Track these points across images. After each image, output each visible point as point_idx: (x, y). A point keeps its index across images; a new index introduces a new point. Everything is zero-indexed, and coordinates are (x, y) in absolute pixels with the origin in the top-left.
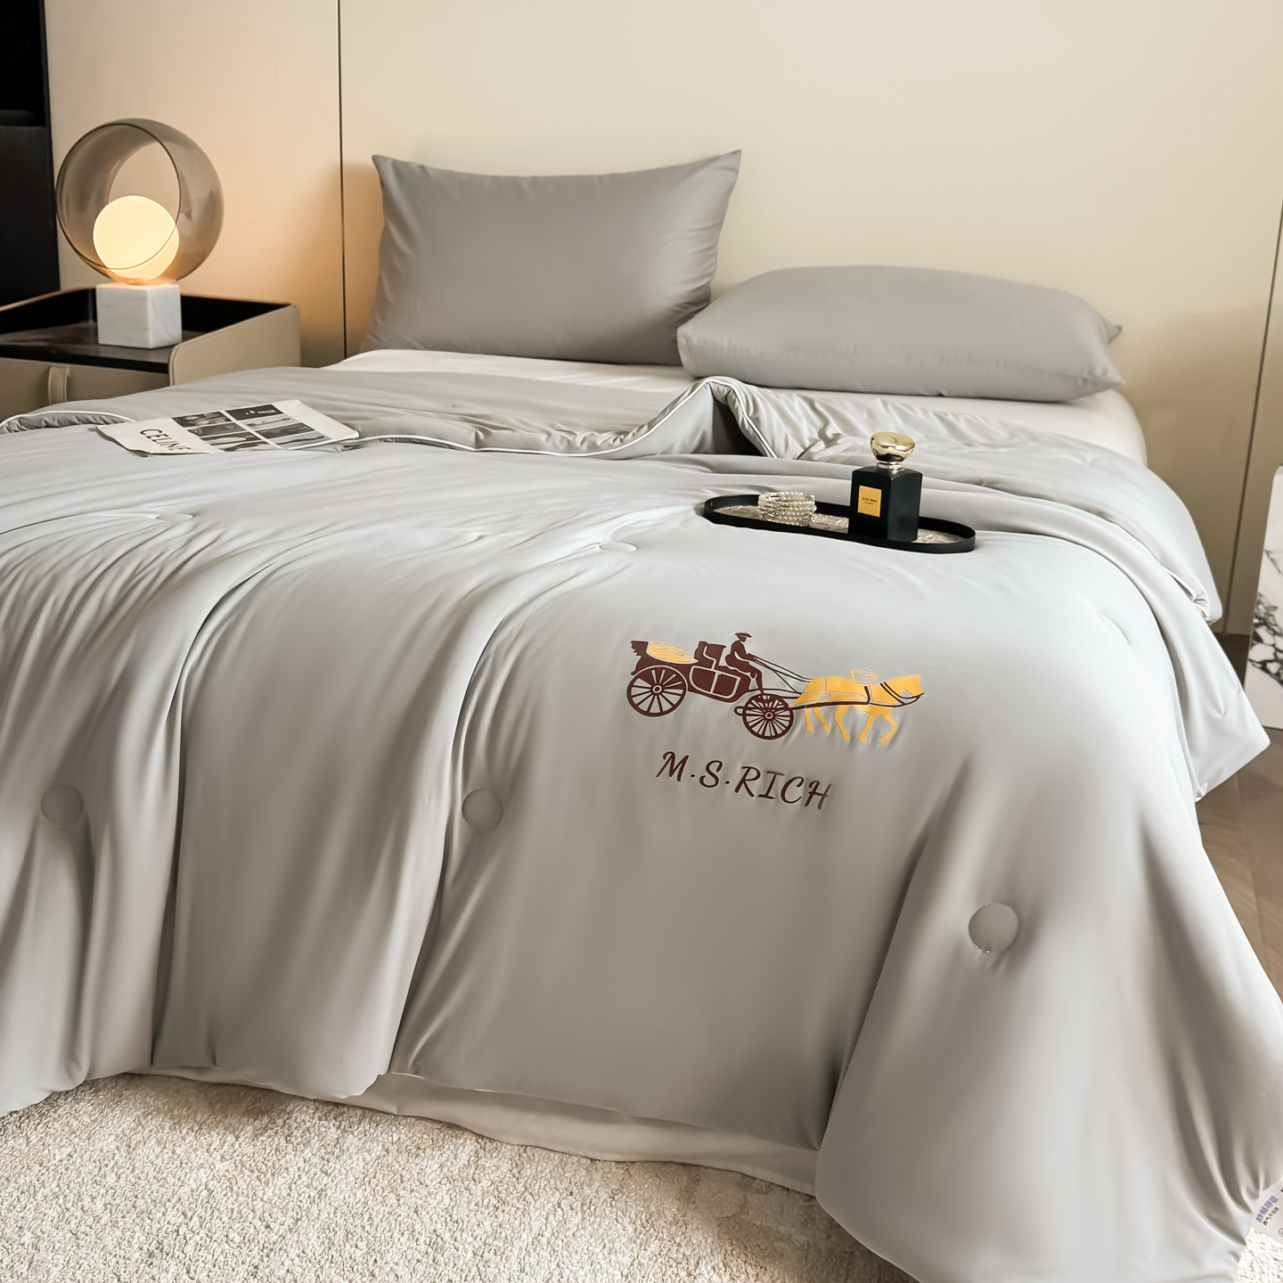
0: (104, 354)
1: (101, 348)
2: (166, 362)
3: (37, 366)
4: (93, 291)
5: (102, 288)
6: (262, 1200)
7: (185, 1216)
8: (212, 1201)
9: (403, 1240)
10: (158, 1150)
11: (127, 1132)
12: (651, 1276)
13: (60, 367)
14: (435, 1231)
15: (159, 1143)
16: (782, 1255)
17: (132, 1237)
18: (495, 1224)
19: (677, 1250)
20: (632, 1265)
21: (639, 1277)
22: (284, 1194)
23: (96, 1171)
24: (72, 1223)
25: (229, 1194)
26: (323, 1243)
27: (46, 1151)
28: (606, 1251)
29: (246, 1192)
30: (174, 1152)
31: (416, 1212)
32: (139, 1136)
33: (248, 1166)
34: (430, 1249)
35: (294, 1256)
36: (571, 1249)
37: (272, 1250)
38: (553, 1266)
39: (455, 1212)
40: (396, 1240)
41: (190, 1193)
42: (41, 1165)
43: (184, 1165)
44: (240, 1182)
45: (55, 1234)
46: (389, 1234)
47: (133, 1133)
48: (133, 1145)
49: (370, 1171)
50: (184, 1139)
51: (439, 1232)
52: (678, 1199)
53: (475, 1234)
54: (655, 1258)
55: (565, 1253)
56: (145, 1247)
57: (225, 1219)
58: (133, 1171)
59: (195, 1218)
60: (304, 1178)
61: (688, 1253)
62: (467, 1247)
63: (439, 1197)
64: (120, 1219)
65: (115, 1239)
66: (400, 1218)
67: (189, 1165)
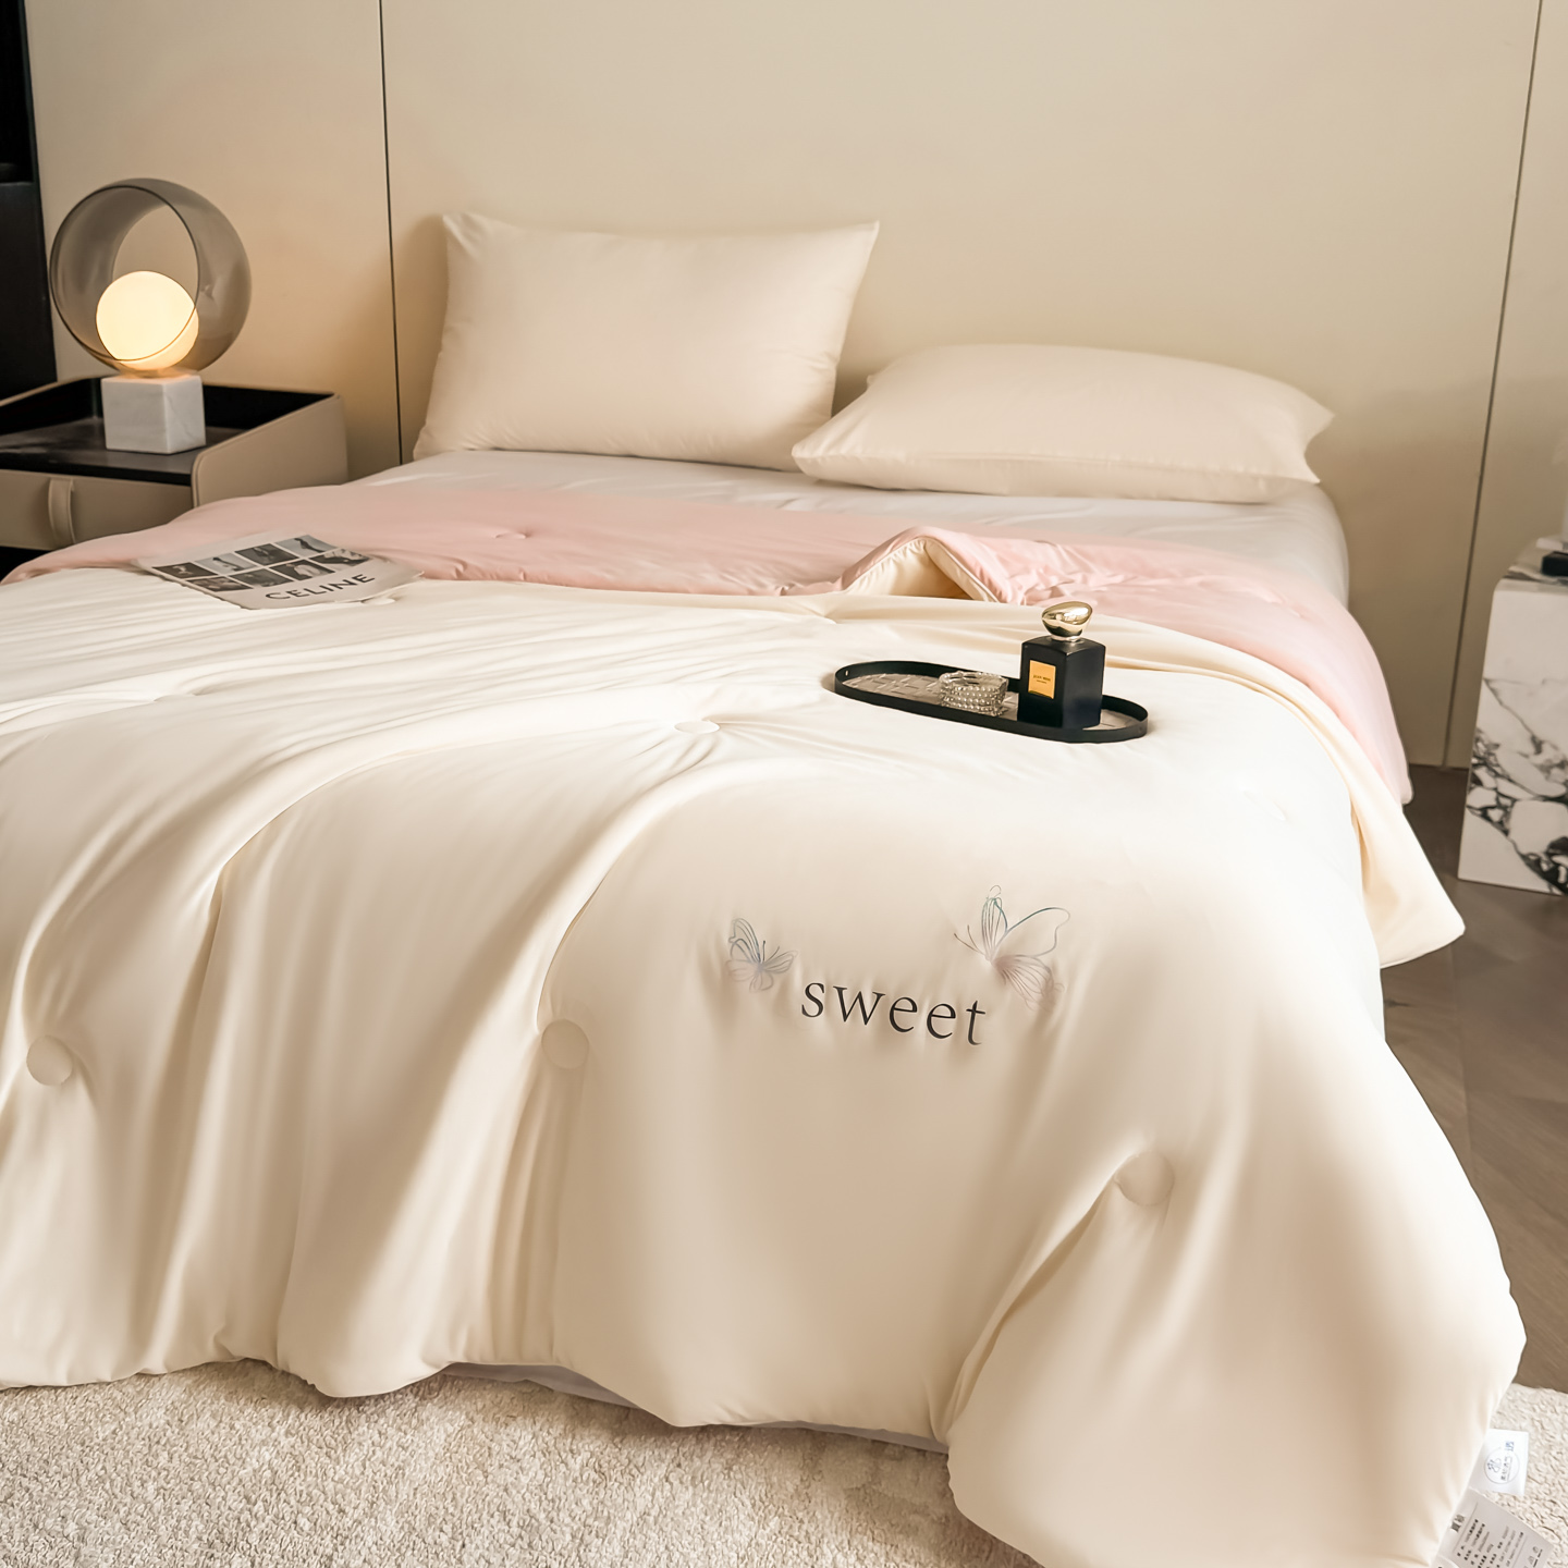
0: (114, 462)
1: (110, 455)
2: (188, 472)
3: (37, 478)
4: (98, 383)
5: (108, 381)
6: (333, 1480)
7: (248, 1501)
8: (277, 1482)
9: (493, 1521)
10: (213, 1424)
11: (177, 1404)
12: (770, 1558)
13: (62, 479)
14: (528, 1511)
15: (213, 1416)
16: (917, 1529)
17: (190, 1527)
18: (595, 1501)
19: (800, 1528)
20: (750, 1545)
21: (756, 1559)
22: (358, 1472)
23: (146, 1451)
24: (122, 1512)
25: (297, 1474)
26: (402, 1528)
27: (87, 1429)
28: (722, 1530)
29: (314, 1472)
30: (232, 1427)
31: (506, 1490)
32: (192, 1410)
33: (315, 1442)
34: (523, 1533)
35: (370, 1544)
36: (681, 1530)
37: (346, 1538)
38: (662, 1549)
39: (550, 1489)
40: (485, 1522)
41: (251, 1474)
42: (83, 1444)
43: (244, 1442)
44: (308, 1461)
45: (102, 1524)
46: (476, 1516)
47: (184, 1406)
48: (185, 1418)
49: (453, 1444)
50: (242, 1411)
51: (533, 1511)
52: (802, 1469)
53: (573, 1515)
54: (774, 1537)
55: (674, 1533)
56: (205, 1538)
57: (293, 1502)
58: (186, 1450)
59: (260, 1503)
60: (379, 1453)
61: (811, 1530)
62: (564, 1529)
63: (531, 1474)
64: (174, 1506)
65: (170, 1529)
66: (488, 1498)
67: (250, 1441)
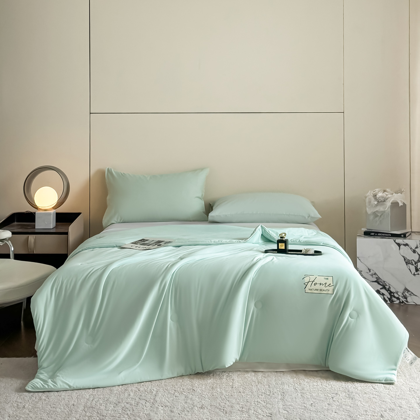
0: (36, 231)
1: (36, 230)
2: (66, 231)
3: (26, 236)
4: (35, 213)
5: (37, 212)
13: (32, 236)
